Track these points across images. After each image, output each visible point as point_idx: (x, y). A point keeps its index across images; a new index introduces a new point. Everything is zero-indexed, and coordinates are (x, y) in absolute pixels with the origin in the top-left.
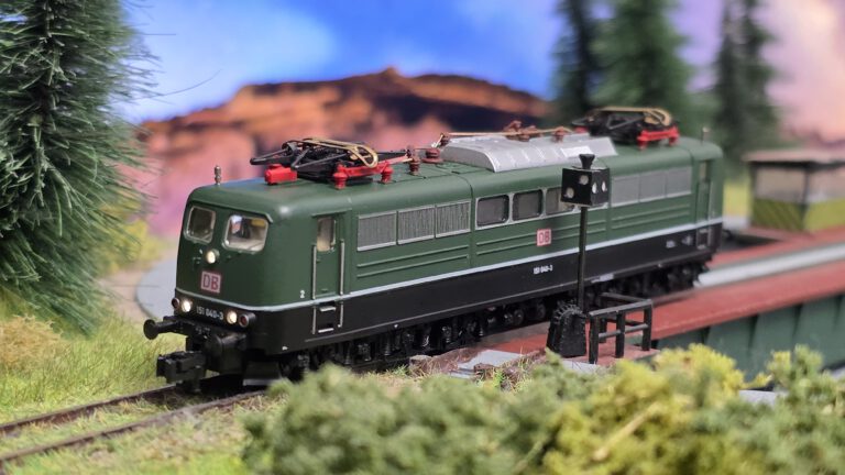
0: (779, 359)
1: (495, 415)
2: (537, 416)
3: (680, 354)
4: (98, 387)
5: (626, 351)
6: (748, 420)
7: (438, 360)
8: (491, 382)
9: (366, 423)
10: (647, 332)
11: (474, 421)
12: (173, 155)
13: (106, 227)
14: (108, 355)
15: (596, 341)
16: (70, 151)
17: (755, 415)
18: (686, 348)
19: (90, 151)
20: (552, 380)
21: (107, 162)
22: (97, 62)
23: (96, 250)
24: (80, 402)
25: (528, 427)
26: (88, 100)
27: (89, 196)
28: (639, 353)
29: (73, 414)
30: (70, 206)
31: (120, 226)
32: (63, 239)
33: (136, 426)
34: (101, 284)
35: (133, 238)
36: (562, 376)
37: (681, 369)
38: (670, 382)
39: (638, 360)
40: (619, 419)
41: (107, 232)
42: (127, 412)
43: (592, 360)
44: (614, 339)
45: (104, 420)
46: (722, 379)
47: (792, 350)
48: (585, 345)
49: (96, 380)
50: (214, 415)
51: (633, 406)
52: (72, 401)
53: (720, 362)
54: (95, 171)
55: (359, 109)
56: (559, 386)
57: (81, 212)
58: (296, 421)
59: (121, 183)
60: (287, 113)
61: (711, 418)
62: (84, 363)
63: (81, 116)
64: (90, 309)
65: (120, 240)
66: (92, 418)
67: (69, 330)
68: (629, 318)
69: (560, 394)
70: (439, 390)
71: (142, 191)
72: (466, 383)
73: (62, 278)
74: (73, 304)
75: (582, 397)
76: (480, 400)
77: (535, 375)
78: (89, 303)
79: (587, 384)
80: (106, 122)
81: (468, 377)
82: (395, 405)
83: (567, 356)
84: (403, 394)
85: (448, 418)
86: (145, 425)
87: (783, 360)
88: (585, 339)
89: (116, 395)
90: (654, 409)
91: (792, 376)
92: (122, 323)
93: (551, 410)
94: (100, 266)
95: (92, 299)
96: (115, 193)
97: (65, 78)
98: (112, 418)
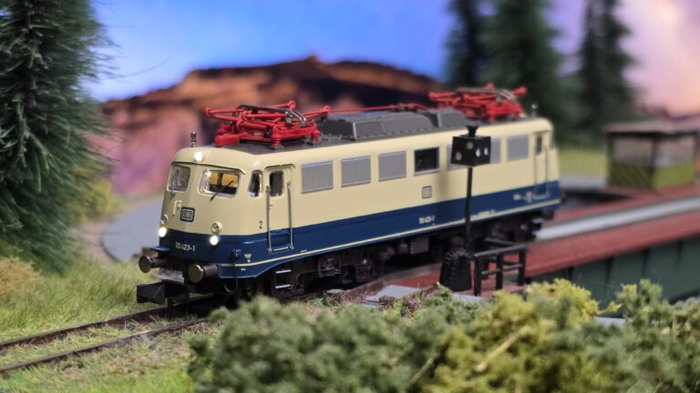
0: (628, 290)
1: (395, 336)
2: (429, 336)
3: (547, 286)
4: (70, 316)
5: (504, 286)
6: (601, 339)
7: (350, 293)
8: (393, 311)
9: (289, 342)
10: (522, 270)
11: (378, 341)
12: (132, 128)
13: (77, 185)
14: (79, 290)
15: (479, 278)
16: (47, 122)
17: (606, 335)
18: (551, 282)
19: (63, 122)
20: (442, 308)
21: (78, 132)
22: (69, 49)
23: (69, 204)
24: (55, 327)
25: (422, 345)
26: (62, 81)
27: (64, 159)
28: (515, 287)
29: (50, 337)
30: (47, 167)
31: (89, 184)
32: (41, 195)
33: (101, 346)
34: (73, 232)
35: (98, 194)
36: (451, 305)
37: (548, 299)
38: (537, 308)
39: (512, 293)
40: (497, 340)
41: (78, 189)
42: (94, 335)
43: (477, 293)
44: (494, 276)
45: (76, 342)
46: (580, 306)
47: (638, 283)
48: (471, 281)
49: (69, 309)
50: (165, 338)
51: (507, 328)
52: (49, 327)
53: (580, 293)
54: (68, 139)
55: (286, 89)
56: (449, 312)
57: (56, 172)
58: (232, 341)
59: (90, 149)
60: (227, 93)
61: (571, 337)
62: (59, 296)
63: (56, 93)
64: (64, 252)
65: (89, 195)
66: (65, 340)
67: (47, 270)
68: (507, 258)
69: (449, 319)
70: (350, 315)
71: (107, 155)
72: (372, 311)
73: (41, 227)
74: (51, 249)
75: (467, 321)
76: (384, 324)
77: (428, 304)
78: (64, 248)
79: (471, 311)
80: (77, 99)
81: (374, 307)
82: (313, 327)
83: (455, 290)
84: (320, 319)
85: (356, 338)
86: (108, 346)
87: (630, 290)
88: (470, 276)
89: (85, 322)
90: (525, 330)
91: (637, 304)
92: (90, 264)
93: (441, 332)
94: (72, 217)
95: (66, 244)
96: (84, 157)
97: (43, 63)
98: (81, 341)
